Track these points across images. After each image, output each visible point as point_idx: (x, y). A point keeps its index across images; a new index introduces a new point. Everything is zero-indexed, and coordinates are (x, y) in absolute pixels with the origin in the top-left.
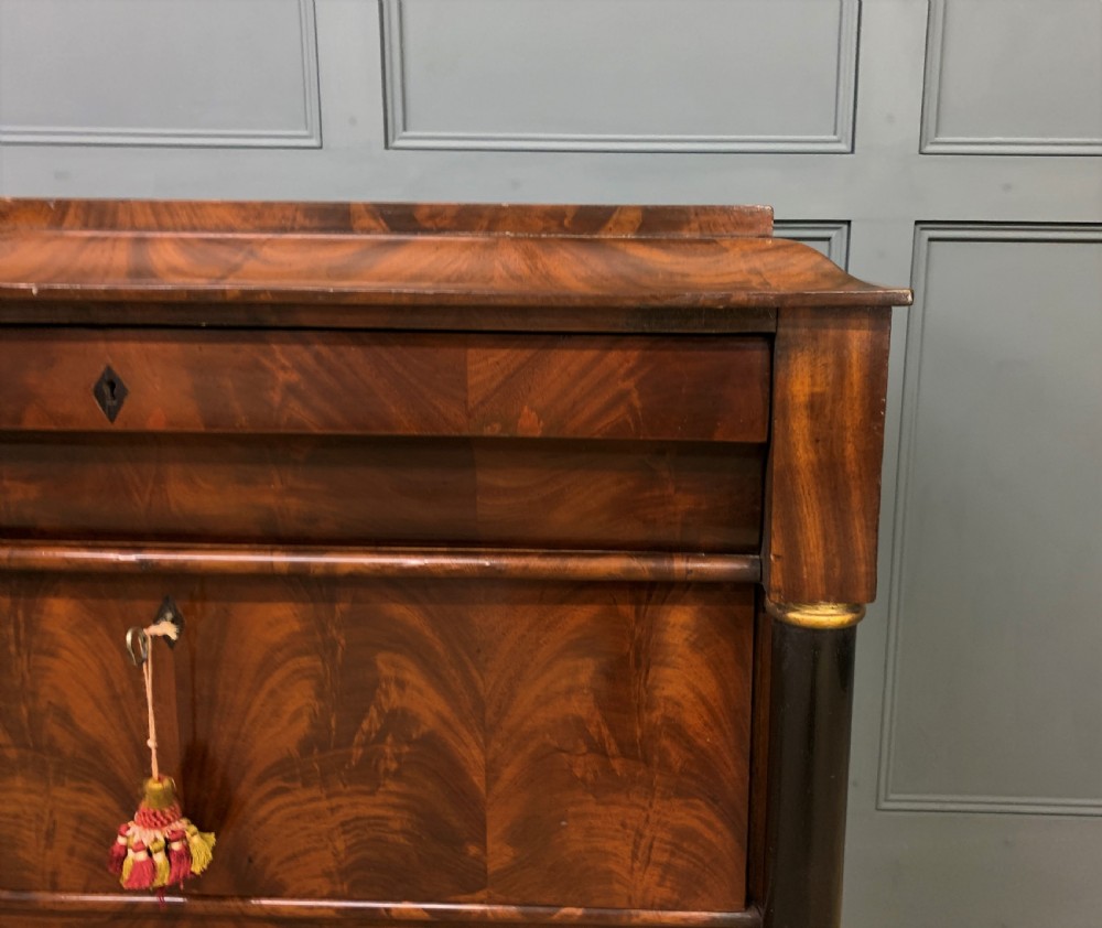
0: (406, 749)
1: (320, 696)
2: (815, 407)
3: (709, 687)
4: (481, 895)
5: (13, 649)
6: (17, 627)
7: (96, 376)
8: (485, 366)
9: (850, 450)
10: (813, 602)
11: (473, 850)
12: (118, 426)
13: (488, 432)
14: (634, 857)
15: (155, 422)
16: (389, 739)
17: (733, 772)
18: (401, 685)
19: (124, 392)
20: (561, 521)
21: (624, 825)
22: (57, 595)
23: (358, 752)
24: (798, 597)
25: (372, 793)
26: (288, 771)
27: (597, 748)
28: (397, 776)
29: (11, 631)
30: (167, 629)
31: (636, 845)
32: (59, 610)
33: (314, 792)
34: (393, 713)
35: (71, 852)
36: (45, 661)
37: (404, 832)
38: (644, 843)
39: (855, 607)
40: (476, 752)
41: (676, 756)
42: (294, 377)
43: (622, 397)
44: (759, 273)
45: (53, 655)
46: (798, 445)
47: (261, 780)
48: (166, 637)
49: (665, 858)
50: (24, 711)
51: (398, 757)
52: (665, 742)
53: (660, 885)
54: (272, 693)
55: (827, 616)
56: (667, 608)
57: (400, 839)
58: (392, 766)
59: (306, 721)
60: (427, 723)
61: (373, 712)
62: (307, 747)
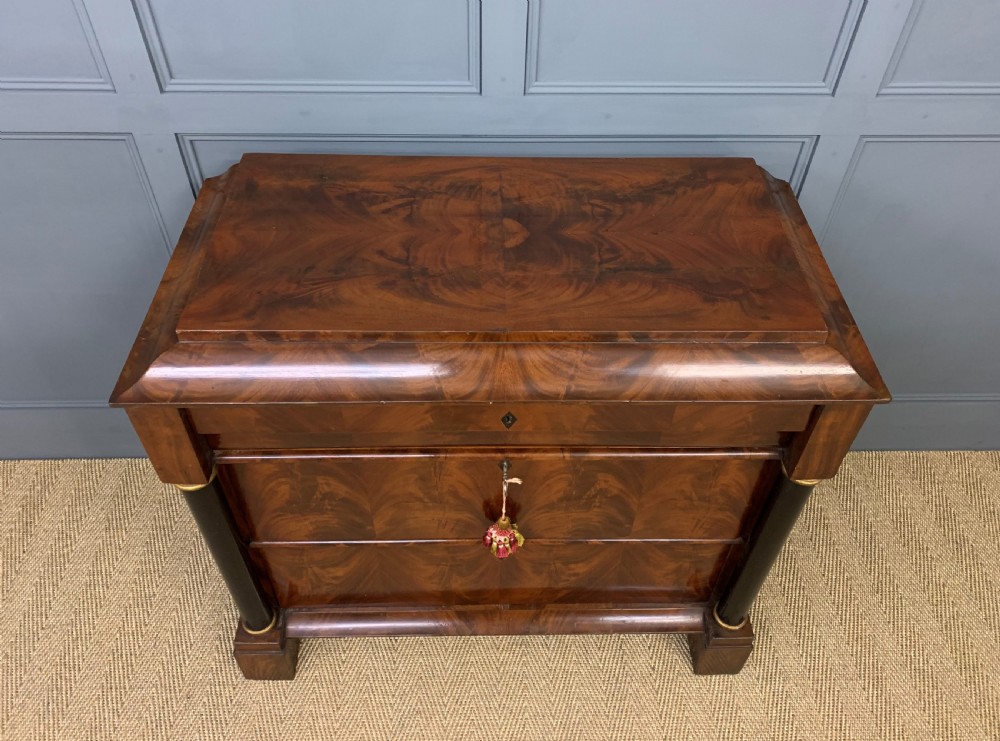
0: (604, 500)
1: (570, 485)
4: (627, 537)
5: (433, 474)
7: (503, 415)
8: (685, 410)
10: (806, 478)
11: (627, 526)
12: (511, 430)
13: (679, 431)
14: (695, 527)
15: (528, 430)
16: (598, 497)
18: (606, 482)
19: (516, 418)
21: (693, 519)
23: (583, 501)
24: (802, 477)
25: (587, 512)
26: (551, 507)
28: (599, 507)
30: (516, 480)
31: (697, 524)
32: (454, 462)
33: (563, 512)
34: (601, 490)
35: (453, 529)
36: (446, 478)
38: (701, 524)
40: (635, 501)
41: (722, 500)
42: (594, 414)
45: (450, 475)
47: (539, 509)
48: (515, 483)
49: (708, 527)
50: (437, 493)
51: (601, 502)
52: (719, 496)
53: (704, 533)
54: (548, 486)
55: (808, 482)
57: (597, 524)
58: (598, 504)
59: (562, 493)
60: (615, 492)
61: (593, 490)
62: (561, 500)
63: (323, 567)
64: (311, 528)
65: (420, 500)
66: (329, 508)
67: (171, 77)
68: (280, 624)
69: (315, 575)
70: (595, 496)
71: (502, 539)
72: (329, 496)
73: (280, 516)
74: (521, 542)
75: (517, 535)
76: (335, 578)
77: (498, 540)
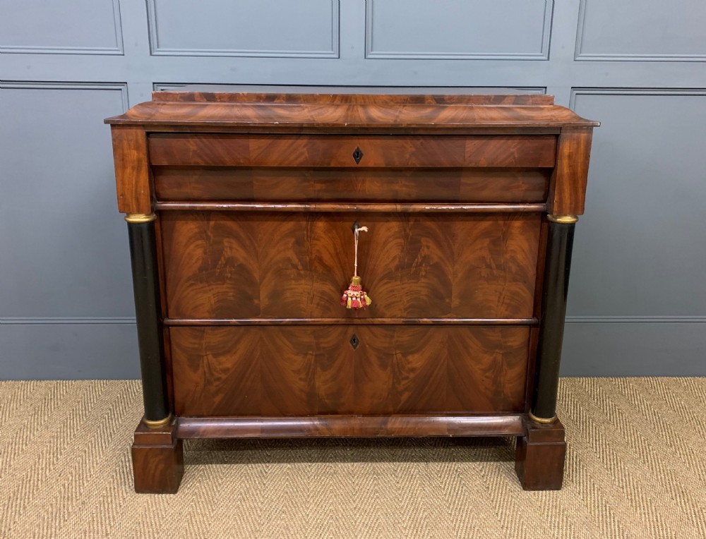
0: (428, 268)
1: (402, 251)
2: (570, 156)
3: (525, 246)
4: (449, 315)
5: (305, 239)
6: (307, 231)
7: (354, 151)
8: (471, 145)
9: (579, 169)
10: (565, 215)
11: (447, 300)
12: (359, 165)
13: (470, 166)
14: (499, 301)
15: (371, 165)
16: (424, 265)
17: (531, 273)
18: (428, 247)
19: (362, 155)
20: (485, 194)
21: (496, 291)
22: (321, 221)
23: (413, 270)
24: (561, 214)
25: (417, 283)
26: (389, 276)
27: (489, 267)
28: (425, 277)
29: (305, 232)
30: (364, 229)
31: (499, 298)
32: (321, 225)
33: (399, 283)
34: (425, 257)
35: (318, 304)
36: (315, 242)
37: (426, 295)
38: (502, 297)
39: (576, 217)
40: (451, 269)
41: (514, 268)
42: (414, 149)
43: (513, 153)
44: (554, 116)
45: (316, 239)
46: (564, 168)
47: (382, 279)
48: (364, 231)
49: (508, 301)
50: (308, 259)
51: (426, 271)
52: (511, 264)
53: (506, 310)
54: (387, 251)
55: (568, 219)
56: (514, 221)
57: (424, 298)
58: (424, 274)
59: (398, 259)
60: (436, 259)
61: (419, 256)
62: (397, 268)
63: (216, 356)
64: (213, 302)
65: (295, 267)
66: (229, 275)
67: (158, 47)
68: (174, 423)
69: (209, 365)
70: (421, 265)
71: (355, 293)
72: (230, 261)
73: (192, 285)
74: (368, 301)
75: (366, 296)
76: (225, 371)
77: (352, 294)
